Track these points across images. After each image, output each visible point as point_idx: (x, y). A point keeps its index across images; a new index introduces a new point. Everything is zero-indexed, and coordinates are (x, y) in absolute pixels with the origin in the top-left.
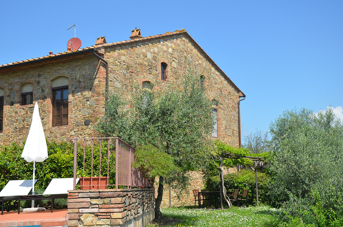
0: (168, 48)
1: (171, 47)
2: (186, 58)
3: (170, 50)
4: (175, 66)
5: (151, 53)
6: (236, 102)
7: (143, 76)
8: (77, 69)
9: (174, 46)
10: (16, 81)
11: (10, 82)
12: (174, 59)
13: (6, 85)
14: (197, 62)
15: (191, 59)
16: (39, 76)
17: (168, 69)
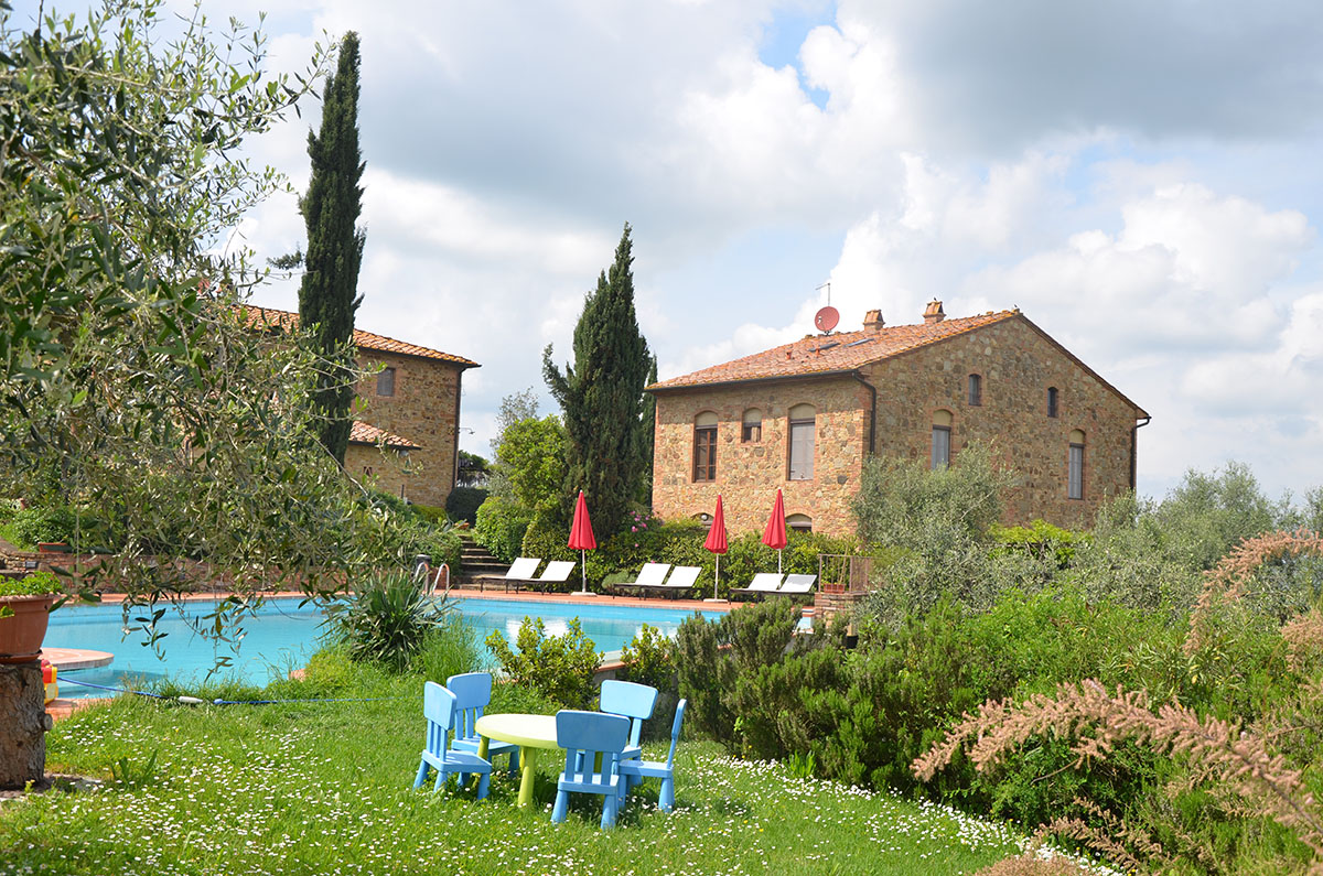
0: (983, 347)
1: (991, 345)
2: (1018, 359)
3: (988, 351)
4: (997, 378)
5: (952, 361)
6: (1128, 430)
7: (934, 402)
8: (829, 394)
9: (995, 343)
10: (737, 404)
11: (727, 404)
12: (995, 365)
13: (722, 408)
14: (1042, 365)
15: (1029, 361)
16: (772, 399)
17: (984, 384)
